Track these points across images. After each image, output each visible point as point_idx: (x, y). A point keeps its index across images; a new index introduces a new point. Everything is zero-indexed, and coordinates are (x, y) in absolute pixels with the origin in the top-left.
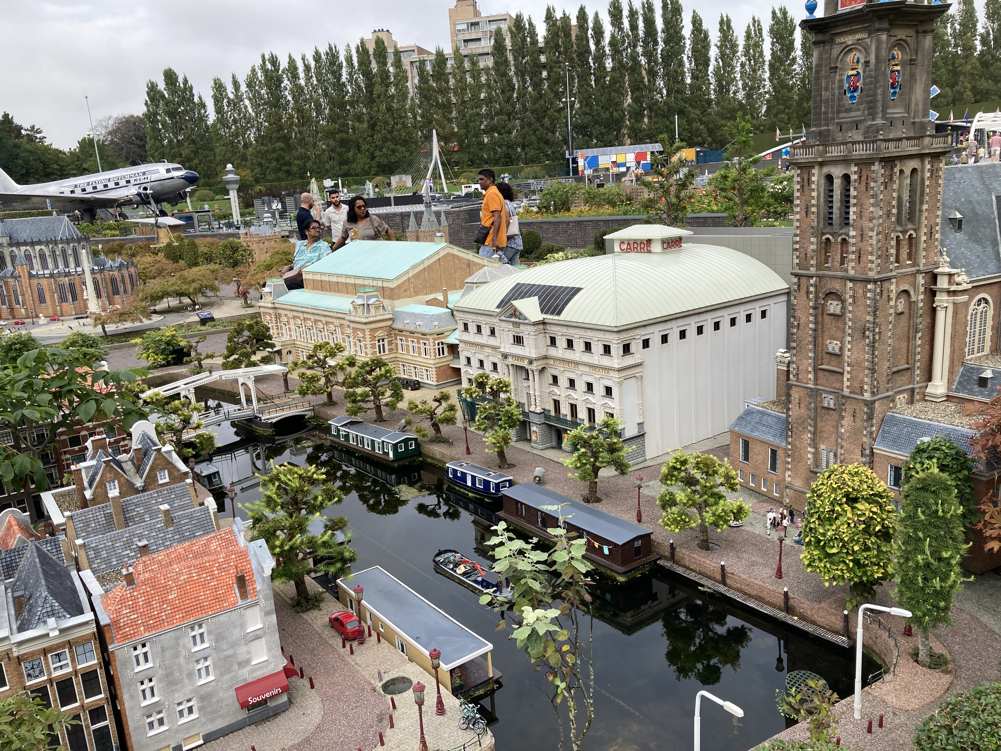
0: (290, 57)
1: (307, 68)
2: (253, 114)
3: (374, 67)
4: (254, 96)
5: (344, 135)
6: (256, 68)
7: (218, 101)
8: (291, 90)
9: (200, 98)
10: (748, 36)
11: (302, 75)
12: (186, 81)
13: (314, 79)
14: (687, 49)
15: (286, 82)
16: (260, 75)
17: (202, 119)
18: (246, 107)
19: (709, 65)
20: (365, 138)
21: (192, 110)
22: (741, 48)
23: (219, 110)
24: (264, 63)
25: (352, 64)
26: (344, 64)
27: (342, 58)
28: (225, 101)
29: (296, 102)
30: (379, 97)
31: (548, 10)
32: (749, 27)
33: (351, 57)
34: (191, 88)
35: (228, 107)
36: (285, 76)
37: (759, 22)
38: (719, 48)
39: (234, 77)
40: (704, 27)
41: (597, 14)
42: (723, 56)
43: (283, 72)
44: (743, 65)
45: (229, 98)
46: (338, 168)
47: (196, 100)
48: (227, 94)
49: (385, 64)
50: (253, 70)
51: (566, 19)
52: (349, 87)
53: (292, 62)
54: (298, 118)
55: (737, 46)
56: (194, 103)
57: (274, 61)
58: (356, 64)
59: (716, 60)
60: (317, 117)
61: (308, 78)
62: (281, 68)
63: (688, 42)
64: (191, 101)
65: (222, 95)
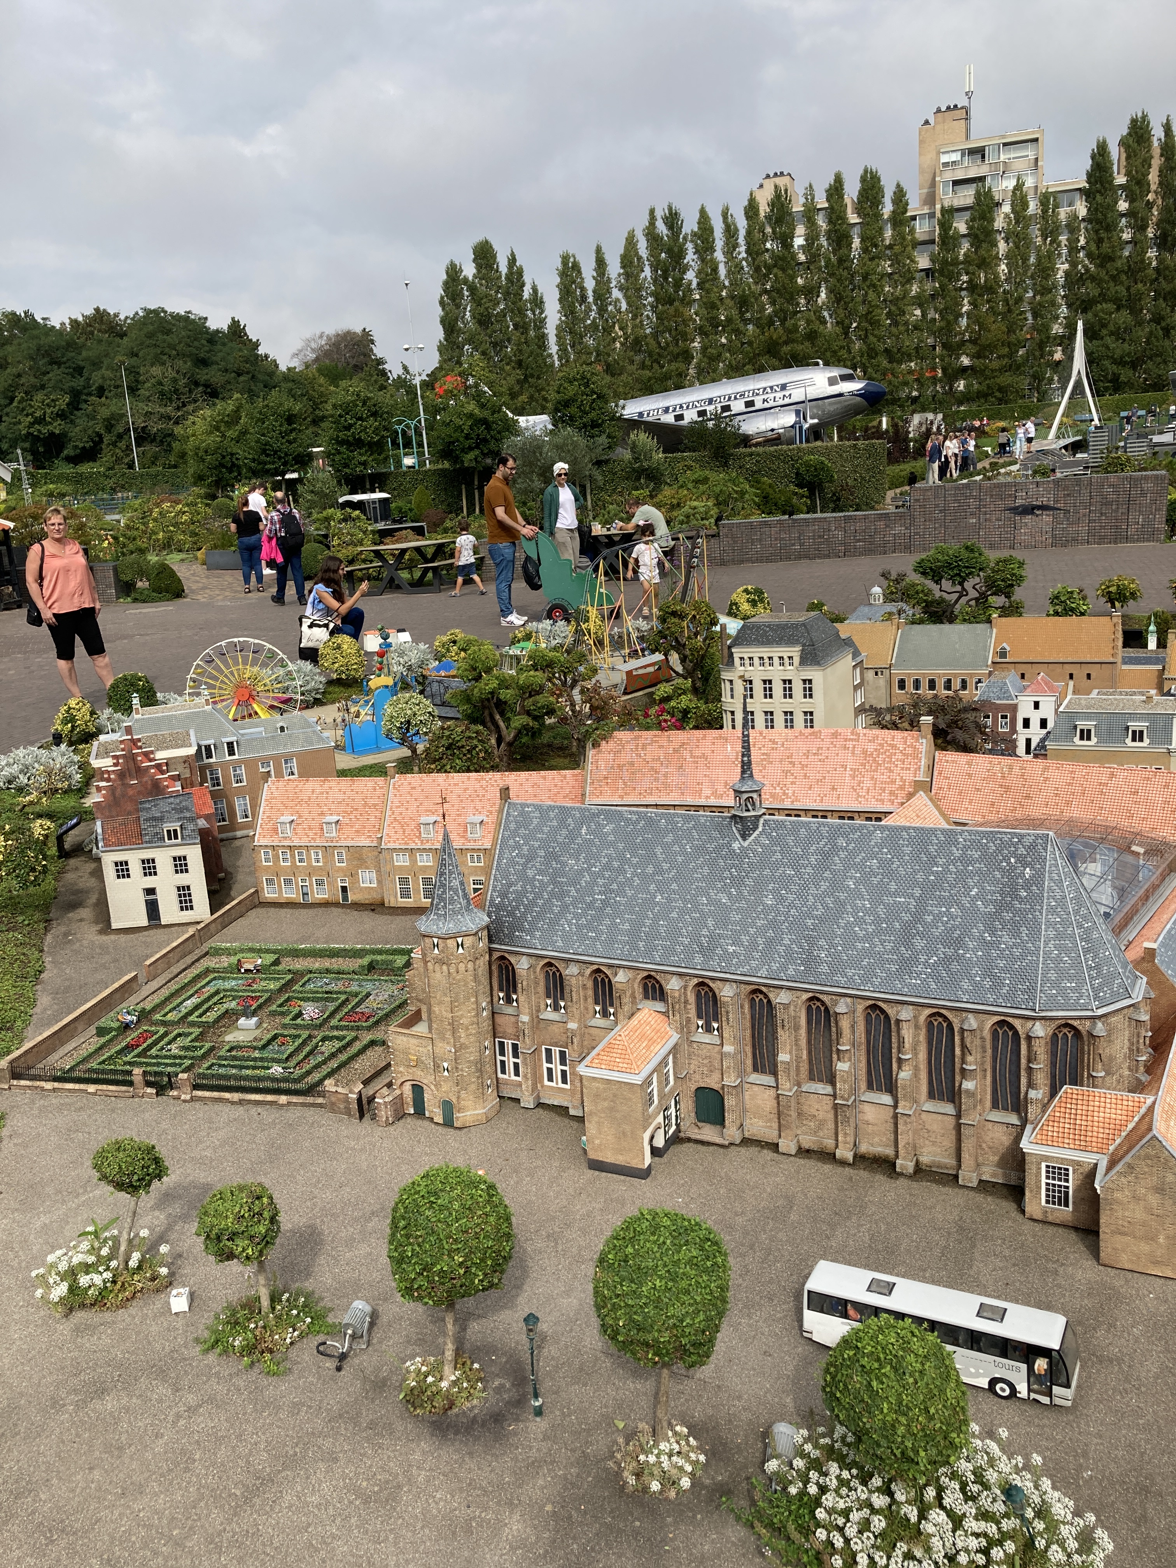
1: (730, 231)
4: (629, 282)
6: (637, 233)
7: (566, 293)
8: (698, 270)
9: (535, 289)
12: (512, 260)
16: (643, 246)
21: (521, 310)
23: (568, 309)
24: (653, 223)
26: (800, 218)
27: (797, 211)
34: (521, 271)
39: (598, 250)
48: (582, 281)
50: (632, 238)
53: (704, 220)
56: (523, 297)
57: (673, 219)
61: (731, 248)
62: (685, 231)
64: (519, 294)
65: (574, 282)
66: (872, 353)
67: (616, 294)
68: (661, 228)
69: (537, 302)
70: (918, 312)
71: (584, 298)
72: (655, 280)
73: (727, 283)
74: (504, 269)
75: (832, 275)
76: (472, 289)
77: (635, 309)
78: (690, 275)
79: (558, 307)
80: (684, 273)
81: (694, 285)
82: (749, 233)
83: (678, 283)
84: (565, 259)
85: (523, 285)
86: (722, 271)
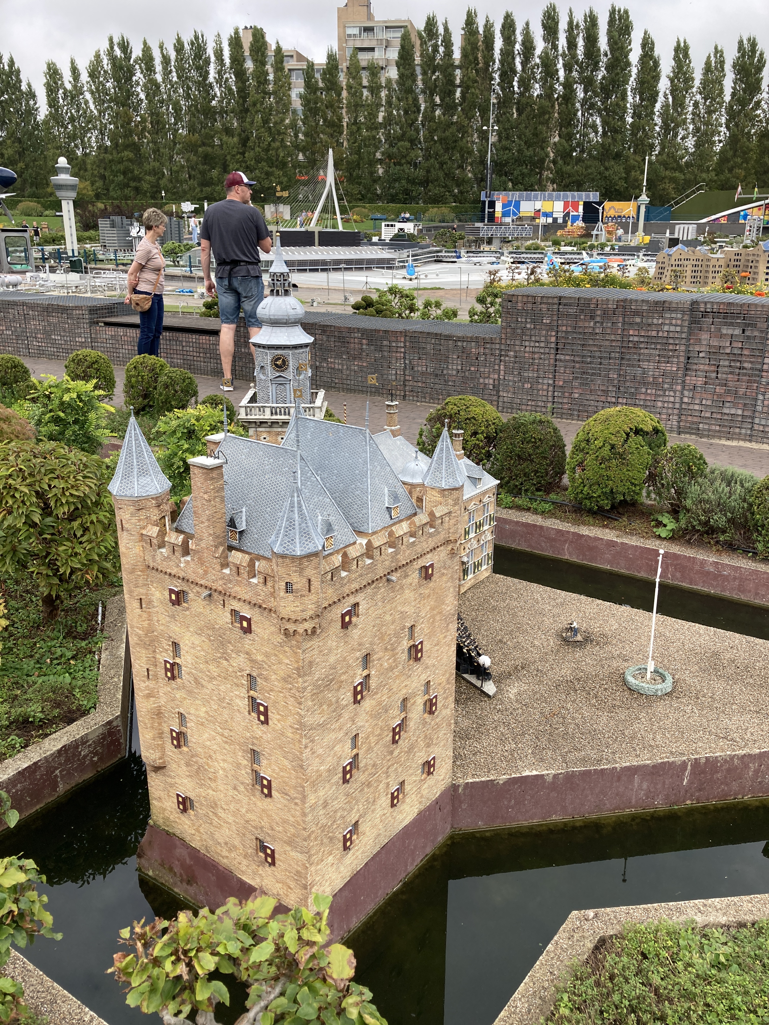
0: (145, 43)
1: (166, 60)
2: (95, 112)
3: (249, 65)
4: (97, 89)
5: (209, 149)
6: (102, 53)
7: (51, 91)
8: (145, 85)
9: (29, 85)
10: (708, 69)
11: (159, 68)
12: (12, 63)
13: (174, 74)
14: (632, 79)
15: (138, 76)
16: (106, 63)
17: (31, 112)
18: (86, 102)
19: (656, 101)
20: (234, 156)
21: (19, 100)
22: (697, 83)
23: (52, 103)
24: (112, 47)
25: (222, 60)
26: (213, 59)
27: (210, 52)
28: (61, 91)
29: (150, 102)
30: (254, 104)
31: (469, 14)
32: (709, 57)
33: (221, 50)
34: (18, 72)
35: (64, 100)
36: (137, 67)
37: (722, 52)
38: (672, 81)
39: (73, 62)
40: (656, 54)
41: (527, 24)
42: (674, 90)
43: (135, 61)
44: (696, 105)
45: (65, 89)
46: (198, 190)
47: (24, 87)
48: (63, 84)
49: (264, 64)
50: (98, 56)
51: (488, 27)
52: (217, 90)
53: (147, 50)
54: (151, 123)
55: (693, 79)
56: (20, 90)
57: (125, 47)
58: (227, 61)
59: (665, 96)
60: (175, 124)
61: (167, 73)
62: (134, 56)
63: (634, 71)
64: (17, 88)
68: (118, 52)
69: (32, 95)
74: (6, 68)
79: (46, 100)
84: (48, 65)
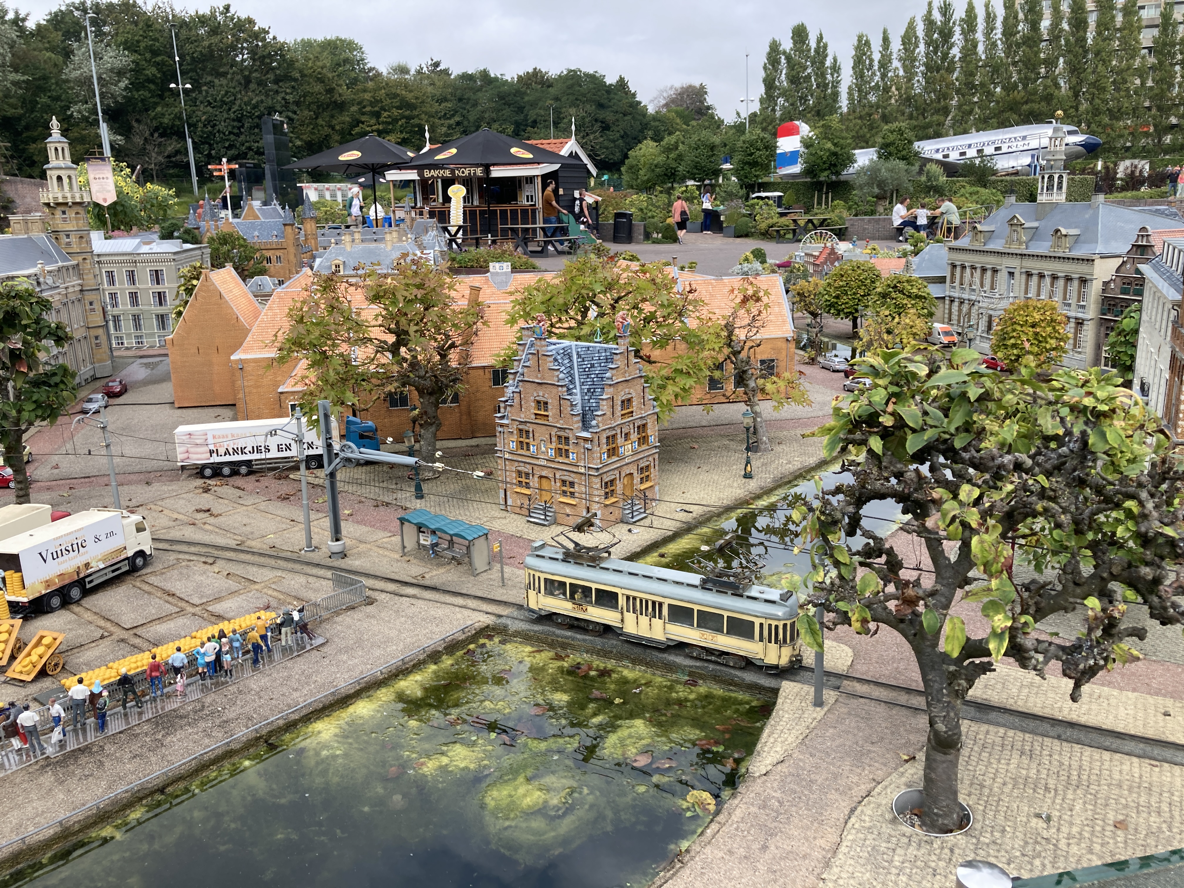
1: (990, 18)
4: (907, 55)
6: (917, 19)
7: (858, 62)
8: (962, 47)
9: (835, 59)
11: (981, 26)
12: (820, 39)
16: (920, 28)
24: (930, 12)
34: (825, 47)
39: (885, 32)
48: (871, 54)
49: (1110, 9)
50: (912, 22)
53: (970, 10)
56: (826, 65)
57: (946, 10)
58: (1066, 11)
61: (990, 30)
62: (955, 18)
64: (823, 63)
65: (865, 54)
66: (1096, 112)
67: (896, 63)
68: (937, 16)
69: (836, 69)
70: (1138, 82)
71: (871, 65)
72: (927, 54)
73: (983, 57)
74: (813, 44)
75: (1069, 51)
76: (788, 58)
77: (910, 75)
78: (956, 52)
79: (851, 72)
80: (951, 48)
81: (957, 59)
82: (1006, 19)
83: (945, 56)
84: (860, 38)
85: (827, 56)
86: (981, 48)
